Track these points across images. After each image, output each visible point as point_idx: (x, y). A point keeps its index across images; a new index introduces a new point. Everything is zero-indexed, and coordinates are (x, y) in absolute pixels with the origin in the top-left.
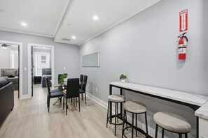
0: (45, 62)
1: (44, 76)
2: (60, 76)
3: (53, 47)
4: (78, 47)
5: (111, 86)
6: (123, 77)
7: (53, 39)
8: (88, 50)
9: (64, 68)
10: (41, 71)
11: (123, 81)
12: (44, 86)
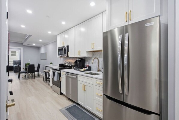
0: (15, 55)
1: (15, 65)
2: (26, 64)
3: (22, 48)
4: (38, 48)
5: (46, 67)
6: (51, 63)
7: (22, 44)
8: (42, 50)
9: (29, 60)
10: (13, 62)
11: (51, 65)
12: (15, 72)
